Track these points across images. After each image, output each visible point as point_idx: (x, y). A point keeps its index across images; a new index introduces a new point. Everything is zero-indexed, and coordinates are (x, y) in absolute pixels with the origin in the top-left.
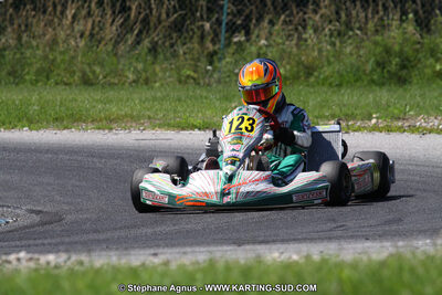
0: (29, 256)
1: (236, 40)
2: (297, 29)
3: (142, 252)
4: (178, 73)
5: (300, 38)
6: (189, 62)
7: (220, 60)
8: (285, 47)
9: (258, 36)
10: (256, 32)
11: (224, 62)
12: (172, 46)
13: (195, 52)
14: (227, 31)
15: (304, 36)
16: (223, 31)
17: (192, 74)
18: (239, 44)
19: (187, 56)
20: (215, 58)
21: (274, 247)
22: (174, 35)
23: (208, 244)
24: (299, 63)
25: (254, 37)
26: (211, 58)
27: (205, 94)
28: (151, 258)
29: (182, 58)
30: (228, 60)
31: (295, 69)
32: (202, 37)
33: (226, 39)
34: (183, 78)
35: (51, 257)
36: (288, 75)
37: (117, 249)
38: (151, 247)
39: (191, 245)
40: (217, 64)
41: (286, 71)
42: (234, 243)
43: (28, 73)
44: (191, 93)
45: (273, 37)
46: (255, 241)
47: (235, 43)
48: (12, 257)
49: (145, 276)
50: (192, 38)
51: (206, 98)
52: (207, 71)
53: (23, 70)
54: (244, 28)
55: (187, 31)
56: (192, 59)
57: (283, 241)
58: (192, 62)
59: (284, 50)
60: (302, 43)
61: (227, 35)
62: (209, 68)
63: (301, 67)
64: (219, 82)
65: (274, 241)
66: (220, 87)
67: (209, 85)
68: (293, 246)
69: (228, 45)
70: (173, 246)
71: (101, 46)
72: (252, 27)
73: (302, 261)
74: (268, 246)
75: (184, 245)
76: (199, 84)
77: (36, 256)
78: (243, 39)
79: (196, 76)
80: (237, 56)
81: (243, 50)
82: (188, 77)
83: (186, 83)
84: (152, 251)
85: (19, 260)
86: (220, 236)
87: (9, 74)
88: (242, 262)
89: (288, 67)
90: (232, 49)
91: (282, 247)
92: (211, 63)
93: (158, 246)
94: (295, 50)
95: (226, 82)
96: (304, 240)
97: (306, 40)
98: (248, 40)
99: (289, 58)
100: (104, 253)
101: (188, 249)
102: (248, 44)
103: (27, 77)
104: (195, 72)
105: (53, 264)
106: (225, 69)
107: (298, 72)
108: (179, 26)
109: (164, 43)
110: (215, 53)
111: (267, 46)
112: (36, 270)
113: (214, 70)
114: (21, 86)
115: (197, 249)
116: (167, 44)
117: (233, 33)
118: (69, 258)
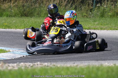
0: (41, 63)
1: (98, 5)
2: (114, 3)
3: (71, 62)
4: (82, 14)
5: (115, 5)
6: (85, 11)
7: (93, 11)
8: (111, 7)
9: (104, 5)
10: (103, 3)
11: (94, 11)
12: (81, 7)
13: (87, 9)
14: (95, 3)
15: (116, 5)
16: (94, 3)
17: (86, 15)
18: (99, 7)
19: (85, 10)
20: (92, 10)
21: (106, 61)
22: (81, 4)
23: (89, 60)
24: (115, 12)
25: (102, 5)
26: (91, 10)
27: (89, 20)
28: (73, 64)
29: (83, 10)
30: (96, 11)
31: (114, 13)
32: (89, 5)
33: (95, 5)
34: (83, 16)
35: (46, 64)
36: (112, 15)
37: (64, 61)
38: (73, 61)
39: (84, 61)
40: (93, 12)
41: (111, 14)
42: (96, 60)
43: (42, 14)
44: (85, 20)
45: (108, 5)
46: (101, 60)
47: (98, 6)
48: (36, 64)
49: (70, 69)
50: (86, 5)
51: (89, 21)
52: (90, 14)
53: (41, 13)
54: (100, 2)
55: (85, 3)
56: (86, 11)
57: (109, 60)
58: (86, 12)
59: (111, 8)
60: (116, 6)
61: (95, 4)
62: (90, 13)
63: (115, 13)
64: (93, 17)
65: (106, 60)
66: (93, 18)
67: (90, 17)
68: (112, 61)
69: (96, 7)
70: (79, 61)
71: (62, 7)
72: (102, 2)
73: (114, 66)
74: (105, 61)
75: (82, 61)
76: (88, 17)
77: (42, 63)
78: (100, 5)
79: (87, 15)
80: (98, 10)
81: (100, 8)
82: (85, 15)
83: (84, 17)
84: (74, 62)
85: (38, 64)
86: (92, 58)
87: (37, 14)
88: (97, 65)
89: (112, 13)
90: (96, 8)
91: (109, 61)
92: (91, 12)
93: (75, 61)
94: (113, 8)
95: (95, 17)
96: (115, 59)
97: (117, 6)
98: (101, 6)
99: (112, 10)
100: (61, 62)
101: (83, 62)
102: (101, 7)
103: (42, 15)
104: (87, 14)
105: (47, 66)
106: (95, 13)
107: (114, 14)
108: (83, 2)
109: (78, 6)
110: (92, 9)
111: (106, 7)
112: (42, 67)
113: (92, 14)
114: (40, 17)
115: (86, 62)
116: (79, 7)
117: (97, 3)
118: (51, 64)
